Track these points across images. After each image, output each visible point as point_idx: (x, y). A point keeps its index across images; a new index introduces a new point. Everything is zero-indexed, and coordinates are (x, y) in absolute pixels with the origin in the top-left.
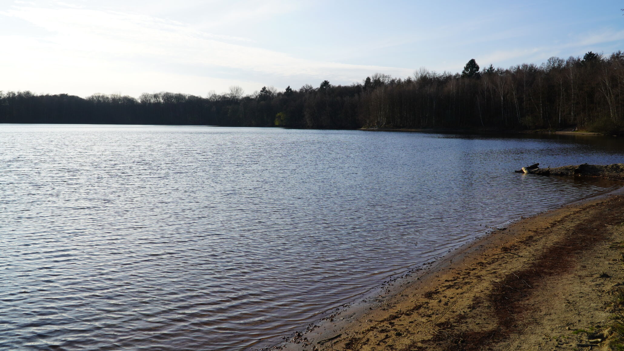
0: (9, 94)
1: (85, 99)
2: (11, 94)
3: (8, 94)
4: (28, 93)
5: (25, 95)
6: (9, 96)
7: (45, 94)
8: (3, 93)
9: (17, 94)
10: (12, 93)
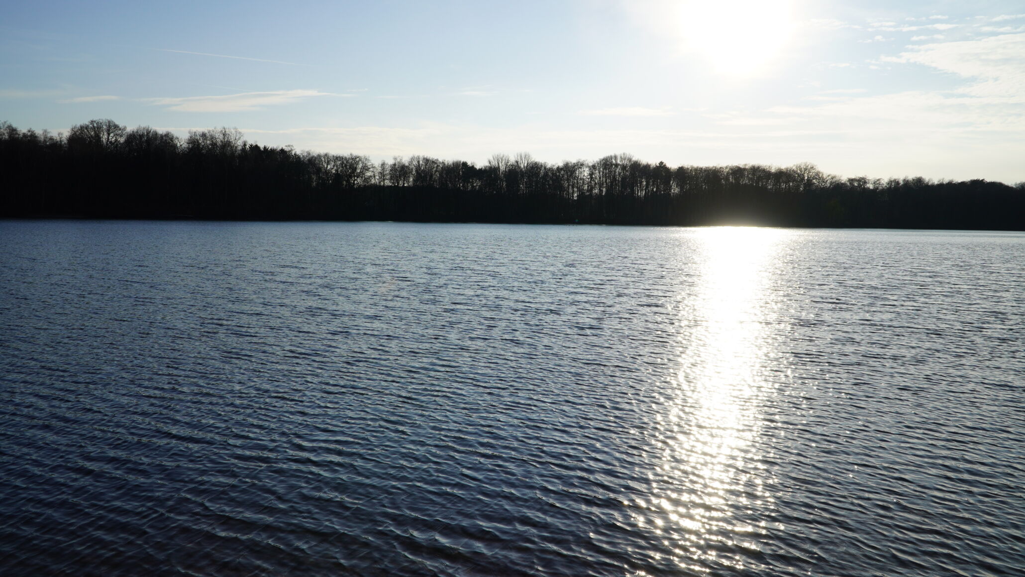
0: (890, 182)
1: (1014, 187)
2: (893, 184)
3: (888, 184)
4: (919, 181)
5: (914, 184)
6: (890, 187)
7: (946, 181)
8: (882, 182)
9: (902, 183)
10: (895, 181)
